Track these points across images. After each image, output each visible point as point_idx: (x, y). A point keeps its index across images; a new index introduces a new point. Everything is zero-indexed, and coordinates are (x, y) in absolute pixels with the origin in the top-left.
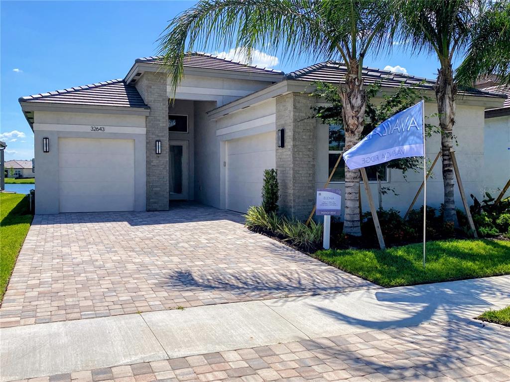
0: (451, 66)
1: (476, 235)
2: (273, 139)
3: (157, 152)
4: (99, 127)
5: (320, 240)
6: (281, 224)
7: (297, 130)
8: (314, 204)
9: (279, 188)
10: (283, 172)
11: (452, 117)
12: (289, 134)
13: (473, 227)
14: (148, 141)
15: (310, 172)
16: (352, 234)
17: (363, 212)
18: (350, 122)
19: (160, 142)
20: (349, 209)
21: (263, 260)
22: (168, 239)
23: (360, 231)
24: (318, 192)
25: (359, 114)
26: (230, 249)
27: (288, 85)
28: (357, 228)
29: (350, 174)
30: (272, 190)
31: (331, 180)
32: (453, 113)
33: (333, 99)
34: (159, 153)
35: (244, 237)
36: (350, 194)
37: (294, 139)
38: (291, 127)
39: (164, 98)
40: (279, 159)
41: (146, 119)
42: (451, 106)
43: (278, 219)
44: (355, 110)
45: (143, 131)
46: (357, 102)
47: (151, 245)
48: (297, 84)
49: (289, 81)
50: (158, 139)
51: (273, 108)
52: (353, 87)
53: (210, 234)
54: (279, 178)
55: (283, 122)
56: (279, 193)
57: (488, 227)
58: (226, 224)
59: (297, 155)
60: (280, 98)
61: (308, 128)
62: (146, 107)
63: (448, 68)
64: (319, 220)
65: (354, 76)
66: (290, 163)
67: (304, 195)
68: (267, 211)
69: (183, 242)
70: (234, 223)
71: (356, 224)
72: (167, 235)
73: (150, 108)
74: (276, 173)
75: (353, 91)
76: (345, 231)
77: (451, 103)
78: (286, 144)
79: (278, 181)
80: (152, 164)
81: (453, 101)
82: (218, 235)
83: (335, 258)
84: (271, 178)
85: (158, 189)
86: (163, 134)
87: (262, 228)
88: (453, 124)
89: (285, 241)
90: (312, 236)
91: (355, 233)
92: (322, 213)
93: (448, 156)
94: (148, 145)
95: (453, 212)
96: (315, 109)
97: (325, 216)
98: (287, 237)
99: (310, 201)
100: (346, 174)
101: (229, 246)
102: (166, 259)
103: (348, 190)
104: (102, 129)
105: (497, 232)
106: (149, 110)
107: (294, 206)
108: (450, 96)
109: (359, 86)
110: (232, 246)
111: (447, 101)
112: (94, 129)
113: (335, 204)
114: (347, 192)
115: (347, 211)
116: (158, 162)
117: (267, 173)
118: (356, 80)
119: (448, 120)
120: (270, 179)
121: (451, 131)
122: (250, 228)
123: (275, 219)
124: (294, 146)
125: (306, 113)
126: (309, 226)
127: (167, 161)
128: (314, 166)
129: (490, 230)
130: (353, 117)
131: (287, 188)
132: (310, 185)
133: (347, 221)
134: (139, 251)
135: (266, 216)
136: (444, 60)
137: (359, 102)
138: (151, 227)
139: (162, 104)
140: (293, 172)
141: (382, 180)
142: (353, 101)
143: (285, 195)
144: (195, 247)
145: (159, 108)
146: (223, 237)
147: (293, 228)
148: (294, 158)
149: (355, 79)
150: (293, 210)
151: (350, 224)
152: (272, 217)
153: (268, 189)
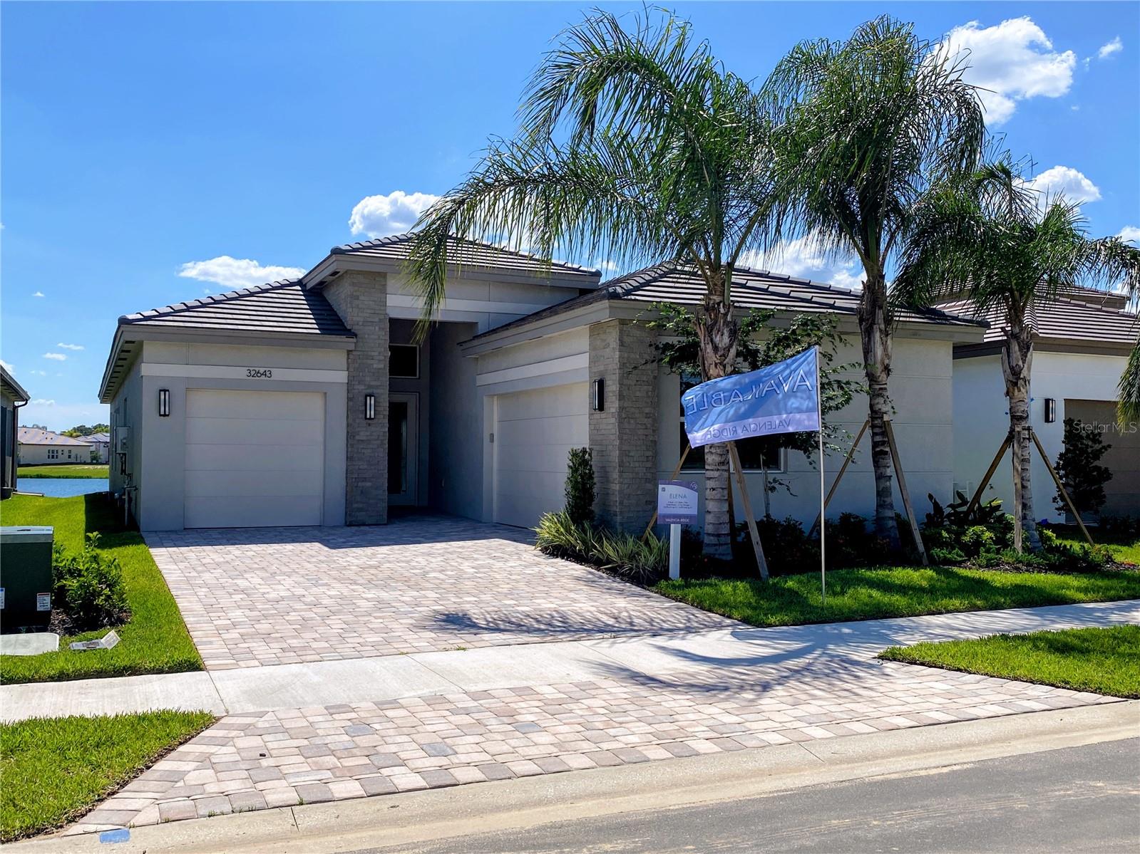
0: (883, 277)
1: (925, 561)
2: (583, 397)
3: (368, 417)
4: (262, 370)
5: (664, 566)
6: (600, 541)
7: (626, 382)
8: (655, 508)
9: (595, 480)
10: (602, 453)
11: (887, 361)
12: (612, 388)
13: (921, 548)
14: (351, 396)
15: (650, 453)
16: (717, 556)
17: (736, 522)
18: (711, 372)
19: (373, 398)
20: (712, 515)
21: (572, 595)
22: (406, 567)
23: (730, 551)
24: (661, 487)
25: (727, 360)
26: (517, 581)
27: (610, 307)
28: (726, 546)
29: (713, 457)
30: (584, 484)
31: (682, 468)
32: (887, 355)
33: (687, 331)
34: (370, 419)
35: (538, 564)
36: (714, 489)
37: (621, 397)
38: (616, 377)
39: (382, 317)
40: (594, 429)
41: (348, 355)
42: (884, 344)
43: (593, 534)
44: (720, 353)
45: (342, 377)
46: (723, 339)
47: (381, 576)
48: (625, 306)
49: (612, 301)
50: (369, 391)
51: (583, 342)
52: (716, 316)
53: (476, 559)
54: (595, 463)
55: (602, 368)
56: (595, 490)
57: (947, 548)
58: (500, 545)
59: (626, 425)
60: (596, 329)
61: (645, 379)
62: (350, 333)
63: (879, 282)
64: (661, 531)
65: (717, 299)
66: (612, 437)
67: (639, 493)
68: (574, 522)
69: (434, 571)
70: (515, 543)
71: (723, 540)
72: (403, 561)
73: (355, 335)
74: (590, 455)
75: (716, 322)
76: (705, 551)
77: (884, 339)
78: (606, 405)
79: (594, 468)
80: (357, 438)
81: (887, 335)
82: (491, 561)
83: (686, 591)
84: (581, 461)
85: (369, 484)
86: (378, 383)
87: (567, 550)
88: (888, 375)
89: (605, 569)
90: (652, 559)
91: (723, 555)
92: (667, 520)
93: (881, 427)
94: (351, 403)
95: (891, 523)
96: (657, 348)
97: (672, 526)
98: (609, 561)
99: (648, 503)
100: (706, 457)
101: (513, 577)
102: (415, 593)
103: (710, 484)
104: (268, 373)
105: (961, 556)
106: (355, 340)
107: (621, 512)
108: (883, 326)
109: (726, 315)
110: (519, 577)
111: (877, 335)
112: (253, 373)
113: (687, 506)
114: (708, 486)
115: (709, 518)
116: (368, 434)
117: (575, 454)
118: (722, 305)
119: (879, 367)
120: (580, 465)
121: (885, 386)
122: (544, 550)
123: (589, 534)
124: (621, 408)
125: (641, 354)
126: (647, 543)
127: (384, 432)
128: (655, 442)
129: (950, 553)
130: (716, 365)
131: (608, 481)
132: (649, 476)
133: (709, 534)
134: (366, 584)
135: (573, 528)
136: (872, 266)
137: (726, 340)
138: (369, 550)
139: (377, 328)
140: (620, 454)
141: (769, 468)
142: (717, 339)
143: (606, 494)
144: (458, 578)
145: (372, 336)
146: (501, 564)
147: (621, 547)
148: (621, 429)
149: (719, 304)
150: (618, 519)
151: (713, 540)
152: (584, 531)
153: (576, 482)
